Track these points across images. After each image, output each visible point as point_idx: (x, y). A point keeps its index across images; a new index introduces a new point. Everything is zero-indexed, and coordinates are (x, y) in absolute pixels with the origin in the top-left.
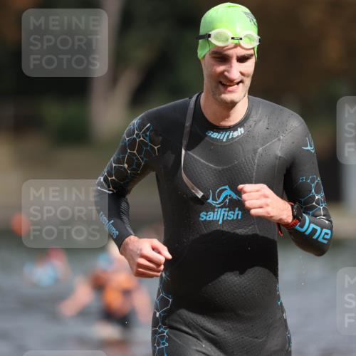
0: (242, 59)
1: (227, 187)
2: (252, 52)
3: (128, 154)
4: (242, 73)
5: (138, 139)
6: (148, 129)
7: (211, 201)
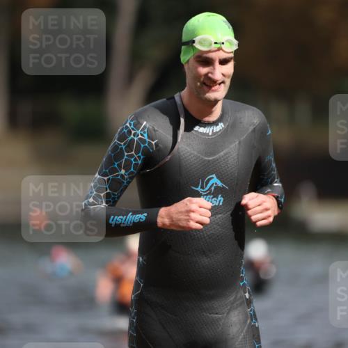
1: (214, 176)
3: (125, 157)
4: (223, 75)
5: (136, 139)
6: (145, 127)
7: (199, 189)
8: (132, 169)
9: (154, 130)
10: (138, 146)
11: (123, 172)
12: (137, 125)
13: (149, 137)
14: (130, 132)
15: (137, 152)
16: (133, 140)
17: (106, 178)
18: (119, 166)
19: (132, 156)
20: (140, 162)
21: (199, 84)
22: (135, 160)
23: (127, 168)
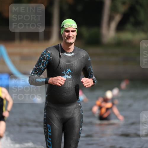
0: (73, 31)
1: (69, 69)
2: (75, 30)
3: (43, 62)
4: (73, 35)
5: (46, 56)
6: (49, 52)
7: (64, 73)
8: (44, 65)
9: (52, 54)
10: (46, 58)
11: (42, 66)
12: (47, 52)
13: (50, 56)
14: (44, 54)
15: (46, 60)
16: (45, 56)
17: (37, 68)
18: (41, 64)
19: (45, 61)
20: (47, 63)
21: (66, 38)
22: (45, 62)
23: (43, 65)
